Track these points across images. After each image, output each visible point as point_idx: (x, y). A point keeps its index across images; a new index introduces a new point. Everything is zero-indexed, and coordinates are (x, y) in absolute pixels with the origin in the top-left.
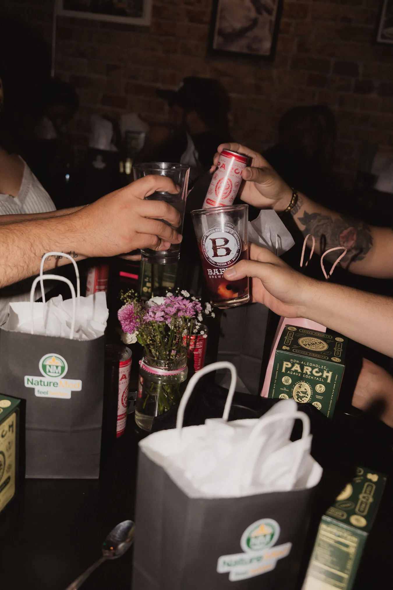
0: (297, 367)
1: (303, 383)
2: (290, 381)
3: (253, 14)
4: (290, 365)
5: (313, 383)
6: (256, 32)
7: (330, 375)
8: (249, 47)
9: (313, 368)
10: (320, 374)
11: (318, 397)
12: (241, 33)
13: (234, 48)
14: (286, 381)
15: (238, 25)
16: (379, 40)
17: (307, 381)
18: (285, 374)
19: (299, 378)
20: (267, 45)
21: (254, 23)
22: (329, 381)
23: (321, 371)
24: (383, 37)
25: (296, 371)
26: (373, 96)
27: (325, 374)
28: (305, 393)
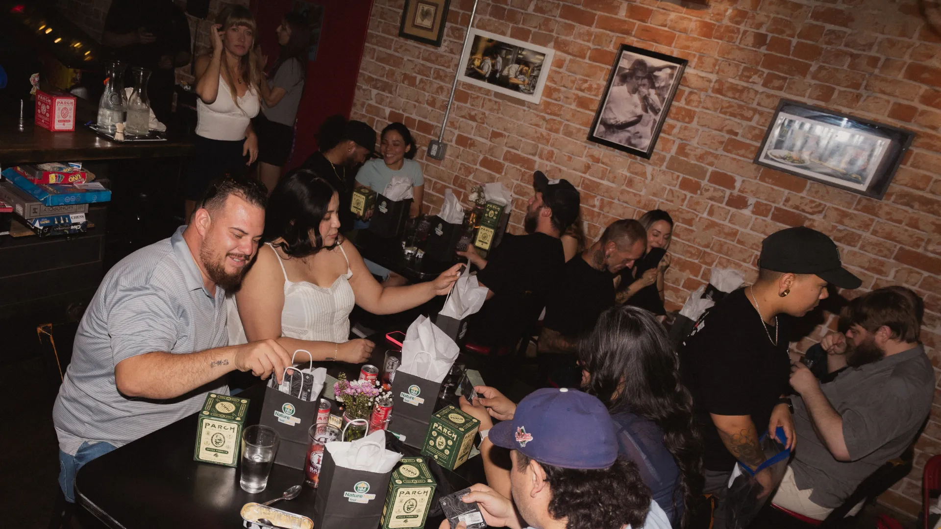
0: (440, 428)
1: (442, 438)
2: (436, 435)
3: (639, 111)
4: (437, 426)
5: (447, 438)
6: (638, 128)
7: (456, 436)
8: (628, 140)
9: (448, 430)
10: (451, 435)
11: (448, 447)
12: (623, 126)
13: (614, 139)
14: (434, 434)
15: (622, 118)
16: (762, 159)
17: (444, 436)
18: (434, 430)
19: (440, 434)
20: (646, 143)
21: (640, 118)
22: (455, 440)
23: (452, 433)
24: (767, 157)
25: (439, 430)
26: (747, 212)
27: (453, 435)
28: (442, 443)
